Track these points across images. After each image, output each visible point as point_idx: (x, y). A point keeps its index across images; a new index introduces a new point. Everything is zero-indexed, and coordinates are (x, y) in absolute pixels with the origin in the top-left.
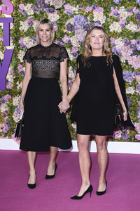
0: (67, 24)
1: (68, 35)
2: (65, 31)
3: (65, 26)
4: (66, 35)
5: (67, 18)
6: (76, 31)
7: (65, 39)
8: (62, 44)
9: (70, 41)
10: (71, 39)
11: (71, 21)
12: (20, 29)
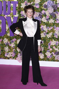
0: (44, 4)
1: (44, 10)
2: (43, 8)
3: (43, 6)
4: (43, 10)
5: (44, 2)
6: (48, 8)
7: (43, 12)
8: (41, 14)
9: (45, 13)
10: (46, 12)
11: (46, 3)
12: (21, 7)
